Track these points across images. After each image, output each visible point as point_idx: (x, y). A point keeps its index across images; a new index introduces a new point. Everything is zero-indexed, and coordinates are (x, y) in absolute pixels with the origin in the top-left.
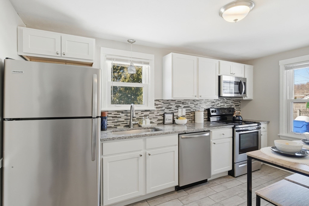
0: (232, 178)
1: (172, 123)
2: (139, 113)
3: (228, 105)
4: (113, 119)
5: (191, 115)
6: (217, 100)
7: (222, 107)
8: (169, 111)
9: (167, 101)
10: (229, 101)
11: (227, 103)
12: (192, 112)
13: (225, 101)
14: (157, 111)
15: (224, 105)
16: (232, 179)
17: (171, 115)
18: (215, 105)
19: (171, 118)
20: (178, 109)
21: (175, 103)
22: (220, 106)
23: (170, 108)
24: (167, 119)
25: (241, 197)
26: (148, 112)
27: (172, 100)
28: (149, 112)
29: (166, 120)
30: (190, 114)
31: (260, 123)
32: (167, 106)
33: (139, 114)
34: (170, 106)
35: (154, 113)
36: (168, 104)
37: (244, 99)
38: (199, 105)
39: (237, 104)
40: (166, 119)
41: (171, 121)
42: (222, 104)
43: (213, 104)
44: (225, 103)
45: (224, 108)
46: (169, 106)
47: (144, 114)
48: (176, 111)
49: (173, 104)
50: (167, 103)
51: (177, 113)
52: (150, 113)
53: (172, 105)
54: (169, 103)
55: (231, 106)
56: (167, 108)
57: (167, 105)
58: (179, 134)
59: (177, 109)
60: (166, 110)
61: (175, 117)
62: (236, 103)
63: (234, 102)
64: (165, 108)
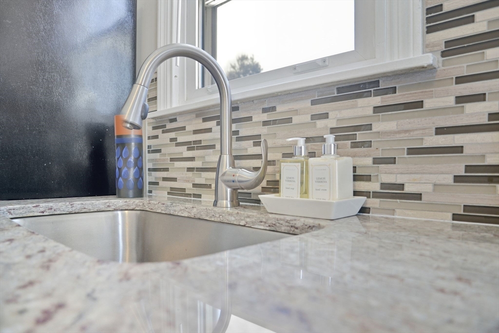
2: (296, 112)
4: (190, 154)
14: (460, 80)
26: (361, 101)
28: (377, 101)
33: (296, 120)
35: (419, 104)
47: (331, 123)
52: (377, 109)
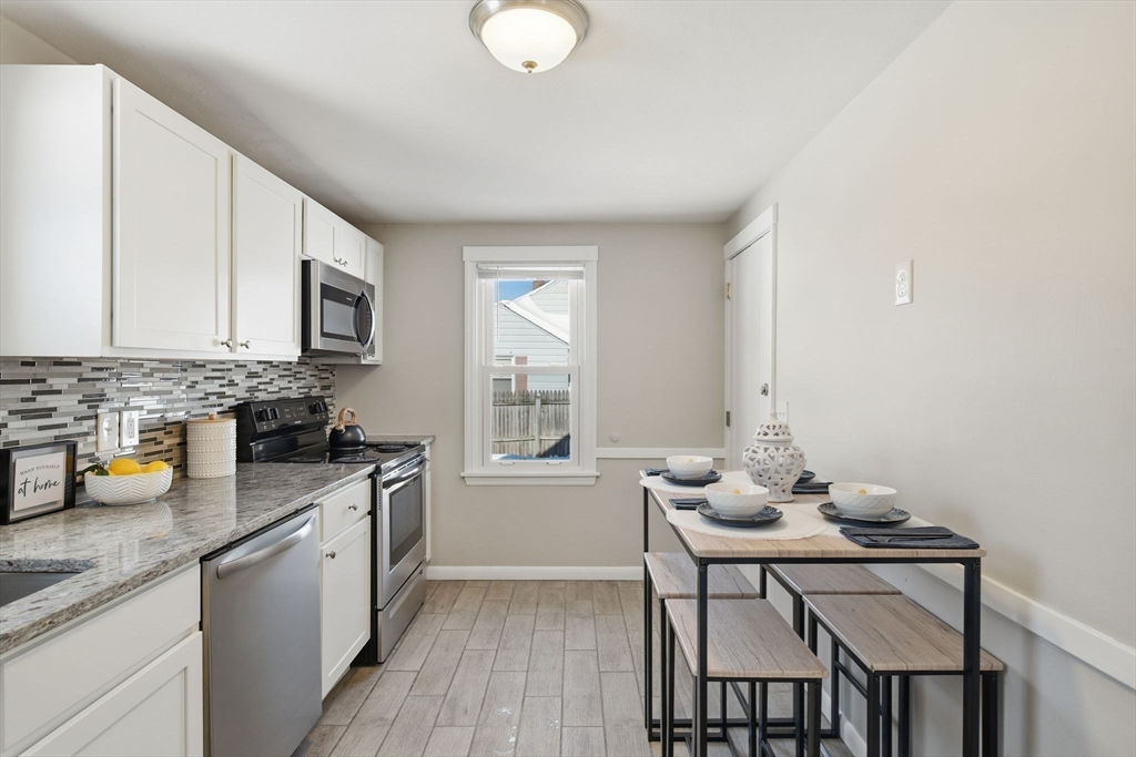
0: (371, 673)
1: (62, 504)
3: (301, 385)
5: (168, 442)
6: (267, 366)
7: (284, 394)
8: (41, 428)
9: (24, 364)
10: (302, 370)
11: (298, 376)
12: (169, 429)
13: (295, 370)
15: (290, 385)
16: (374, 678)
17: (60, 458)
18: (261, 387)
19: (60, 476)
20: (96, 417)
21: (75, 380)
22: (277, 389)
23: (48, 412)
24: (30, 487)
25: (451, 725)
27: (59, 362)
29: (24, 491)
30: (160, 435)
31: (422, 443)
32: (24, 400)
34: (44, 401)
36: (35, 387)
37: (363, 362)
38: (200, 391)
39: (326, 382)
40: (18, 486)
41: (57, 495)
42: (284, 383)
43: (256, 381)
44: (291, 379)
45: (289, 399)
46: (39, 398)
48: (87, 425)
49: (64, 387)
50: (27, 382)
51: (91, 439)
53: (59, 392)
54: (35, 381)
55: (310, 388)
56: (26, 415)
57: (26, 391)
58: (203, 559)
59: (91, 412)
60: (16, 424)
61: (82, 465)
62: (323, 376)
63: (317, 373)
64: (11, 413)
